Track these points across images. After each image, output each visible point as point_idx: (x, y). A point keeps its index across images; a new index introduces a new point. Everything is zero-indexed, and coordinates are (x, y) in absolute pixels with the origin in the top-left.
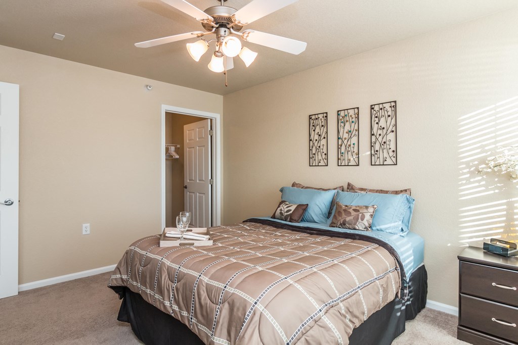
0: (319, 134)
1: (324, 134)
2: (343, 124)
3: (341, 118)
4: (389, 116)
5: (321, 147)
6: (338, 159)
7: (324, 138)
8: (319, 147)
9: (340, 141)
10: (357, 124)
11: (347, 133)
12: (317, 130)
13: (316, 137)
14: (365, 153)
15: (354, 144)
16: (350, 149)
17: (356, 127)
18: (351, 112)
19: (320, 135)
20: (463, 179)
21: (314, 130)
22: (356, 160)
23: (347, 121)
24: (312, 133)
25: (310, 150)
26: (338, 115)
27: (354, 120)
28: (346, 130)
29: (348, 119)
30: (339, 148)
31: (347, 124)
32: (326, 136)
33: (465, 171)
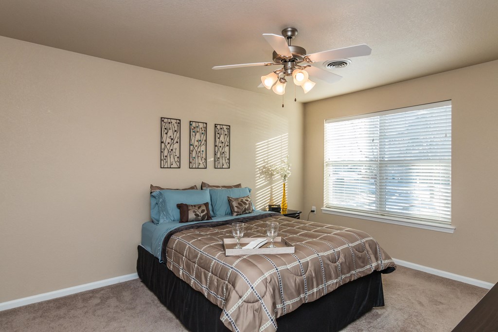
0: (172, 137)
1: (176, 139)
2: (194, 134)
3: (193, 128)
4: (226, 135)
5: (174, 150)
6: (190, 162)
7: (177, 142)
8: (172, 150)
9: (192, 147)
10: (205, 135)
11: (197, 141)
12: (170, 133)
13: (169, 140)
14: (211, 159)
15: (203, 151)
16: (200, 155)
17: (205, 139)
18: (201, 125)
19: (172, 139)
20: (257, 177)
21: (166, 133)
22: (205, 163)
23: (198, 132)
24: (165, 136)
25: (161, 152)
26: (190, 124)
27: (203, 132)
28: (196, 139)
29: (198, 130)
30: (190, 152)
31: (198, 134)
32: (179, 141)
33: (259, 172)
